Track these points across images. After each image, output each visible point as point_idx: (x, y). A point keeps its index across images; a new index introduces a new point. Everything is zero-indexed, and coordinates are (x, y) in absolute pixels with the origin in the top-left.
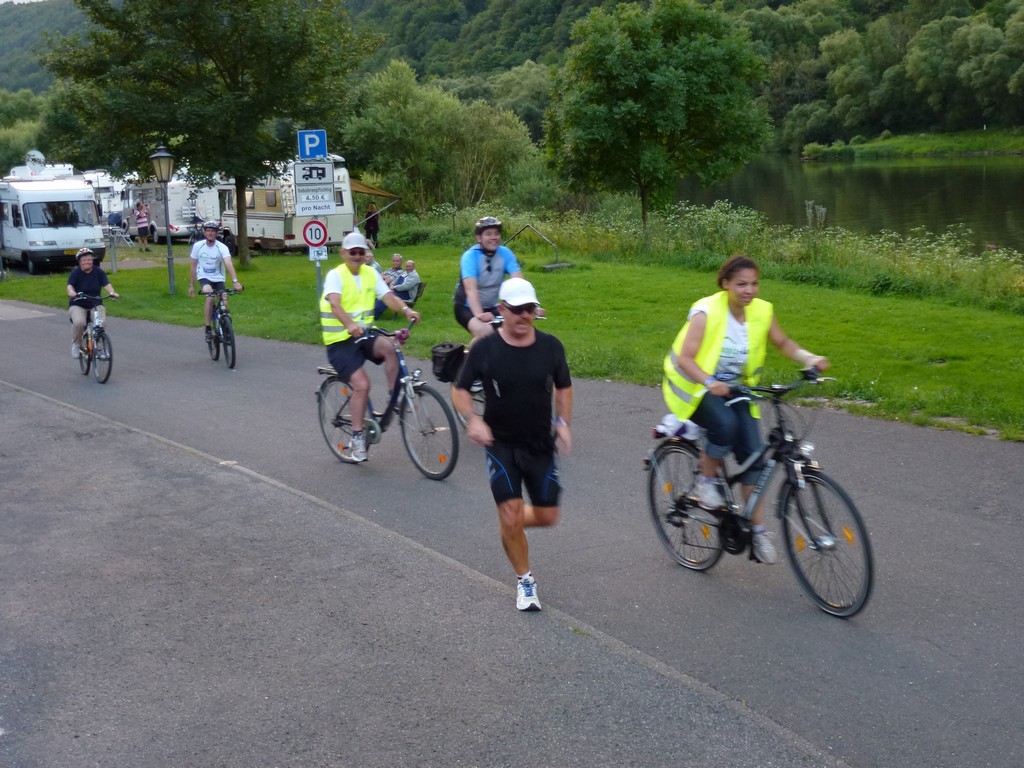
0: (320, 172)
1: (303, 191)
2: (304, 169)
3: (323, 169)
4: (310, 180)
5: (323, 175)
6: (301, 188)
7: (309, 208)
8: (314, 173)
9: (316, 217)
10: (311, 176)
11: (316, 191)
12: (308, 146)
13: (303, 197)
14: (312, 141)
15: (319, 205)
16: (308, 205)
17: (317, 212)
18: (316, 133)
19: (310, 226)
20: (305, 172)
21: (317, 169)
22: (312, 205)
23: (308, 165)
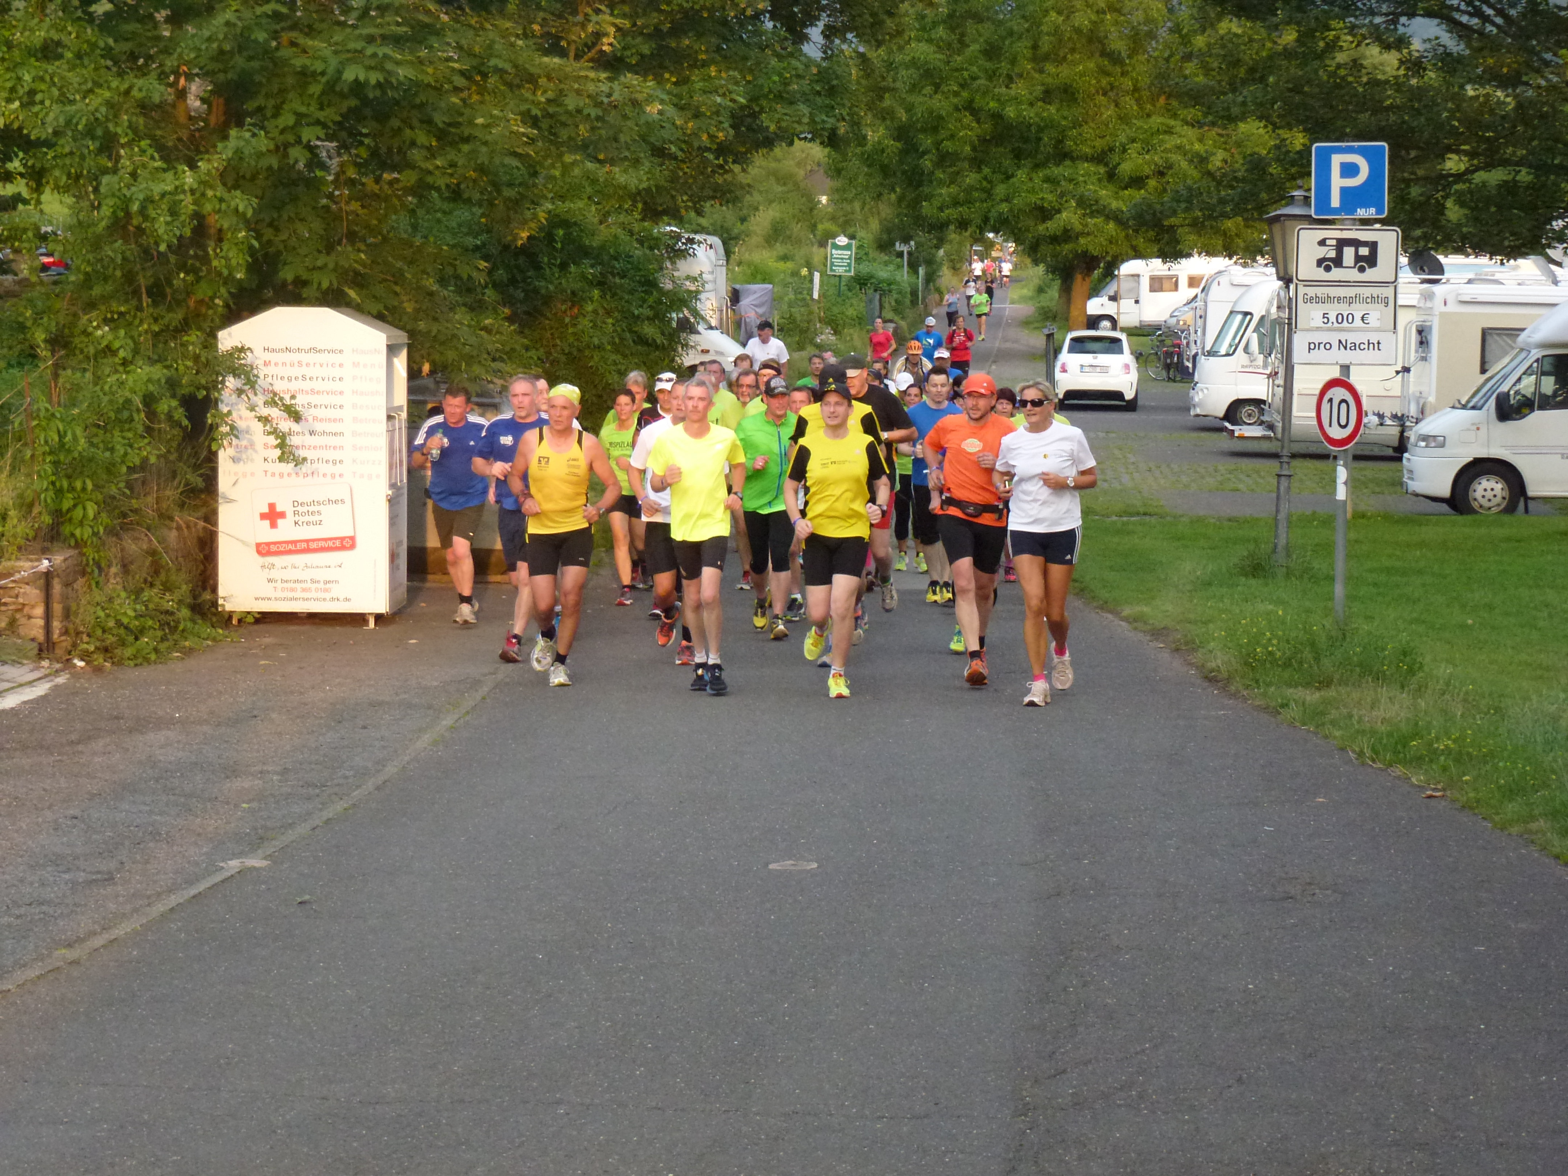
0: (1364, 251)
1: (1316, 300)
2: (1322, 243)
3: (1373, 246)
4: (1336, 274)
5: (1371, 260)
6: (1312, 291)
7: (1328, 346)
8: (1349, 253)
9: (1344, 368)
10: (1338, 262)
11: (1350, 301)
12: (1337, 182)
13: (1313, 315)
14: (1349, 170)
15: (1352, 338)
16: (1323, 337)
17: (1342, 357)
18: (1361, 151)
19: (1331, 393)
20: (1322, 252)
21: (1356, 243)
22: (1334, 337)
23: (1333, 234)
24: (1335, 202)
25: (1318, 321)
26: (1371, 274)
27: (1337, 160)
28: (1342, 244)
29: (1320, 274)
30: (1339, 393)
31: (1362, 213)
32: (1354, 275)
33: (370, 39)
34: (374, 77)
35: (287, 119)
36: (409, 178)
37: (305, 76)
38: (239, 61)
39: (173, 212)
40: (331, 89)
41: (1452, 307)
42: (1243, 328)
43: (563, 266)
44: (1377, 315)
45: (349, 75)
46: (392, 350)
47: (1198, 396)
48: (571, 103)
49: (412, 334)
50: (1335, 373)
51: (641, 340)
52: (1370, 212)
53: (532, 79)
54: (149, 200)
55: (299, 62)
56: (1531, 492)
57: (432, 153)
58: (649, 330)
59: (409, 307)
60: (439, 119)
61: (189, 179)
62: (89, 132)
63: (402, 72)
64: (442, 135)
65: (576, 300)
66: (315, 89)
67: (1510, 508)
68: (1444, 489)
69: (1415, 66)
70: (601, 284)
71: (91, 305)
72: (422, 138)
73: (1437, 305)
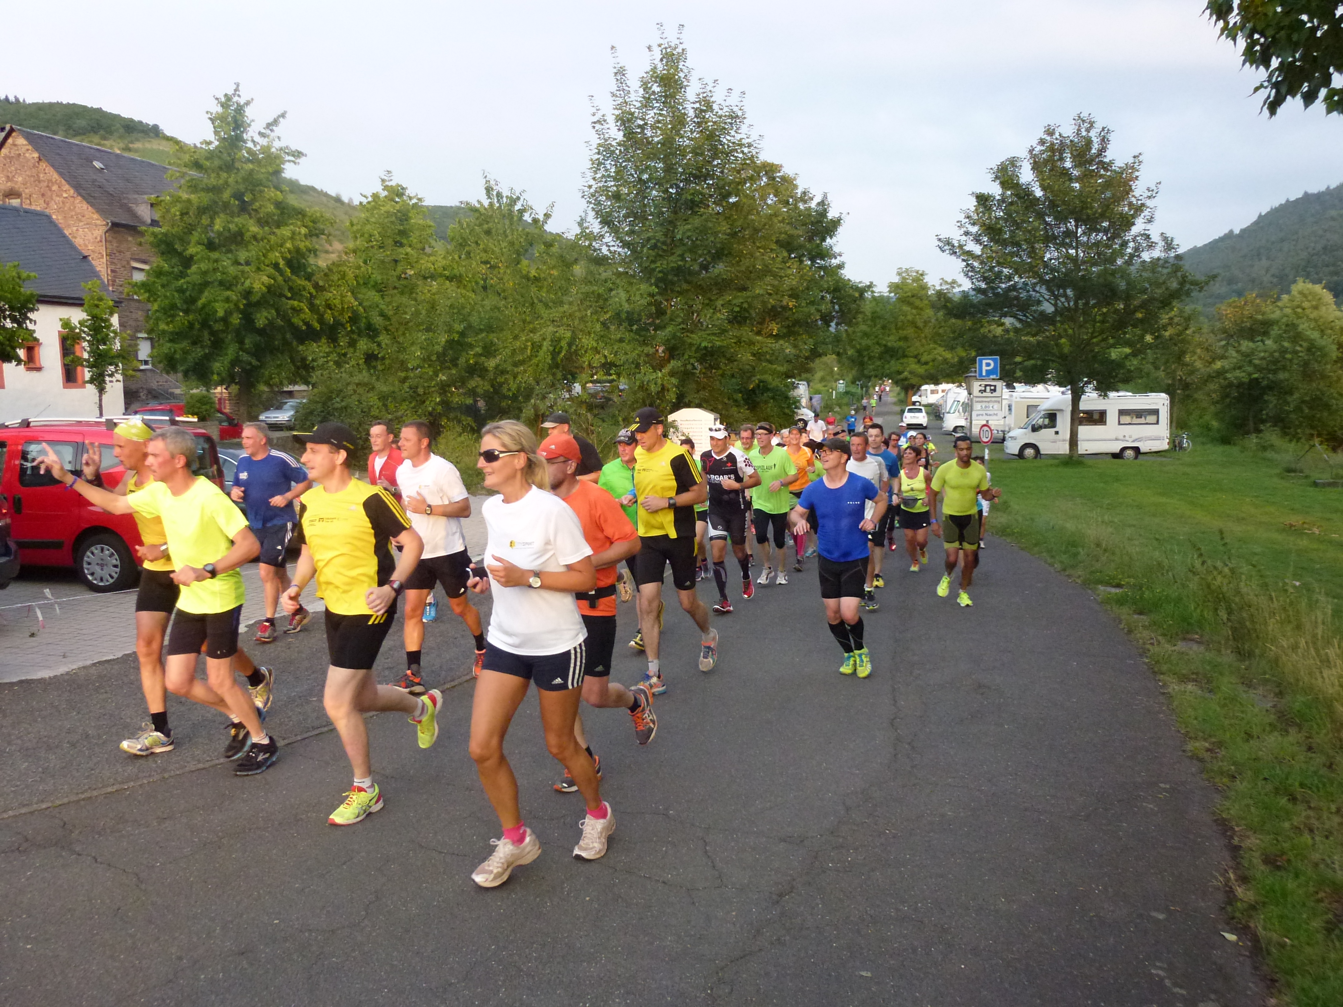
0: (992, 388)
2: (980, 386)
3: (995, 386)
4: (984, 394)
5: (995, 390)
7: (982, 415)
8: (988, 388)
9: (987, 421)
10: (985, 391)
11: (988, 402)
12: (985, 368)
14: (988, 365)
15: (989, 412)
16: (981, 412)
17: (988, 418)
18: (991, 359)
21: (990, 386)
22: (984, 413)
23: (984, 383)
24: (984, 374)
25: (979, 408)
26: (994, 394)
27: (984, 362)
28: (986, 386)
29: (980, 394)
30: (986, 428)
31: (992, 377)
32: (990, 395)
33: (709, 335)
34: (710, 345)
35: (686, 357)
36: (720, 372)
37: (691, 345)
38: (673, 341)
39: (656, 384)
40: (698, 349)
41: (1018, 399)
42: (957, 405)
43: (762, 394)
44: (996, 406)
45: (703, 345)
46: (716, 420)
47: (944, 425)
48: (765, 349)
49: (721, 415)
50: (985, 423)
51: (784, 414)
52: (994, 377)
53: (754, 344)
54: (649, 381)
55: (689, 341)
56: (1042, 452)
57: (726, 365)
58: (787, 411)
59: (720, 407)
60: (728, 356)
61: (660, 375)
62: (633, 362)
63: (718, 343)
64: (728, 360)
65: (766, 402)
66: (694, 349)
67: (1036, 457)
68: (1017, 452)
69: (1007, 331)
70: (773, 398)
71: (634, 410)
72: (723, 360)
73: (1014, 399)
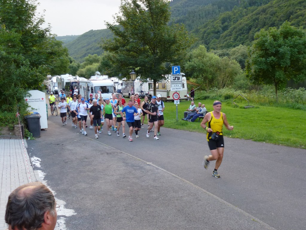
0: (178, 78)
1: (173, 84)
2: (173, 77)
3: (179, 77)
4: (175, 81)
5: (179, 79)
6: (172, 83)
7: (175, 89)
8: (176, 78)
9: (177, 91)
10: (175, 79)
11: (177, 84)
13: (173, 85)
14: (176, 69)
15: (177, 88)
16: (174, 88)
17: (177, 90)
18: (177, 67)
19: (175, 94)
20: (174, 78)
31: (178, 74)
32: (177, 81)
44: (180, 85)
